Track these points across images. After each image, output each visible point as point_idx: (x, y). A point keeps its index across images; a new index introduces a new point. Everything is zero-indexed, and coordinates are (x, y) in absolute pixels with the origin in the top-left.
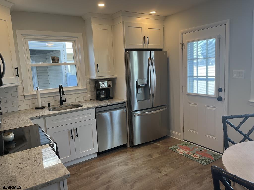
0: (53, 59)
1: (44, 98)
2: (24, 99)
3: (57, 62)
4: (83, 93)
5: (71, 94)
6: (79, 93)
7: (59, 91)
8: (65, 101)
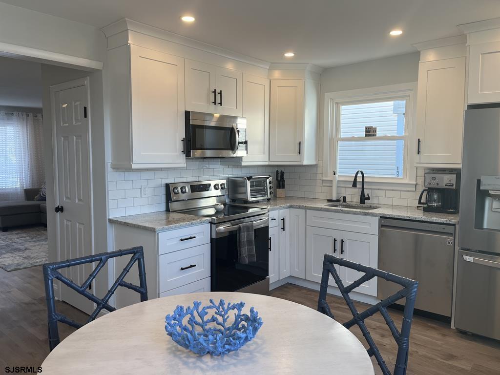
0: (367, 130)
1: (345, 187)
2: (321, 185)
3: (373, 135)
4: (408, 191)
5: (386, 190)
6: (401, 191)
7: (361, 180)
8: (368, 198)
